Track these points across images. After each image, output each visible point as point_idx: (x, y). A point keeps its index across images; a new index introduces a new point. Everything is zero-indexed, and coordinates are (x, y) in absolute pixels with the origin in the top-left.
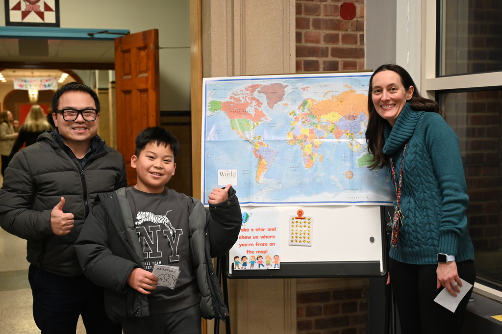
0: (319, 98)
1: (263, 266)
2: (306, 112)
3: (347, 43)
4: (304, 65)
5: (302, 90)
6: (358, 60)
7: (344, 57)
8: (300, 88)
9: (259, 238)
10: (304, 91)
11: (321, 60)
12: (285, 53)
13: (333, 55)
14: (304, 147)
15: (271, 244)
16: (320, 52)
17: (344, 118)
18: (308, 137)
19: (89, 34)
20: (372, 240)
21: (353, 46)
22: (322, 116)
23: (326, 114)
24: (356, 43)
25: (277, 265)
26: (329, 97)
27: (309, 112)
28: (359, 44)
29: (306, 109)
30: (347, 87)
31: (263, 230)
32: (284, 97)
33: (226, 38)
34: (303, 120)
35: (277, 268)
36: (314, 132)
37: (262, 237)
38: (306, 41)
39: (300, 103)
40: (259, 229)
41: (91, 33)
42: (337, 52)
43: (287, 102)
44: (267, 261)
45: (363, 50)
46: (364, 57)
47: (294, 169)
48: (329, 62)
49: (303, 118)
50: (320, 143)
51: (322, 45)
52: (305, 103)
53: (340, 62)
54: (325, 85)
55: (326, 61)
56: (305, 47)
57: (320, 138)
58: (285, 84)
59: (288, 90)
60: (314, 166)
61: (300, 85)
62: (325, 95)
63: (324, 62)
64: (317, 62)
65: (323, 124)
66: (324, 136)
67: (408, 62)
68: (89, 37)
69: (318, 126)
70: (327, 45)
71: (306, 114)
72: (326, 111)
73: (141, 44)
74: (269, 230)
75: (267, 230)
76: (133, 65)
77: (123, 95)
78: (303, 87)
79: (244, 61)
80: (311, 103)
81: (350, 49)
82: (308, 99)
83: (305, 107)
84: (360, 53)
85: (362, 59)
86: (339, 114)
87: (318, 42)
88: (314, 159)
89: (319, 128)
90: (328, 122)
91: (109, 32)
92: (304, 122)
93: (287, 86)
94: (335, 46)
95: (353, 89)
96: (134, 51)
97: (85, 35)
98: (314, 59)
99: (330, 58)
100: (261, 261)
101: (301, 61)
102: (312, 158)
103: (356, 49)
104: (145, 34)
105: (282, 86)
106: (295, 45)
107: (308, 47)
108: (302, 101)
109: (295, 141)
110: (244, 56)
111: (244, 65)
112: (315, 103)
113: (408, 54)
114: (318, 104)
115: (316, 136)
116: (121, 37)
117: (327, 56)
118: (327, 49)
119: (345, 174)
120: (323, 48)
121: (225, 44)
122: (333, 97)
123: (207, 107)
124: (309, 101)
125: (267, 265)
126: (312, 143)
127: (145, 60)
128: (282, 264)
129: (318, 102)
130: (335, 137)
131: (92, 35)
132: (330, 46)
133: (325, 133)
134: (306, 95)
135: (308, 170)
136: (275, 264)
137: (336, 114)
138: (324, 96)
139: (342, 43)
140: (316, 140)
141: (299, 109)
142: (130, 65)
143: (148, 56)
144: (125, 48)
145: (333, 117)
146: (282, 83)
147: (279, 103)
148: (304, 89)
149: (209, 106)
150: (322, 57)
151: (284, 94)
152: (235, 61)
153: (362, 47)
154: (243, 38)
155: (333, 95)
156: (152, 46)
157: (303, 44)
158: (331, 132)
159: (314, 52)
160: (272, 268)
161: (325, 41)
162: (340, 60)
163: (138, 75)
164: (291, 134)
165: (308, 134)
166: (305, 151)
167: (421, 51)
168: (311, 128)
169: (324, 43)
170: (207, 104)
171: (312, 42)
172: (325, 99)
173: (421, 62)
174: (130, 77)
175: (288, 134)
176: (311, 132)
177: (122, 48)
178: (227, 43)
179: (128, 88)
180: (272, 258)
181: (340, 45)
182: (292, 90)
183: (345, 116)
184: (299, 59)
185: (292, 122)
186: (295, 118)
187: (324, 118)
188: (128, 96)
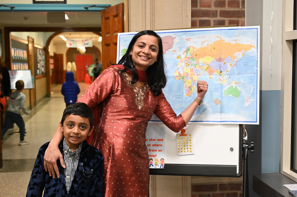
0: (198, 46)
1: (153, 166)
2: (188, 56)
3: (231, 7)
4: (199, 23)
5: (186, 40)
6: (240, 19)
7: (229, 17)
8: (185, 39)
9: (152, 145)
10: (187, 41)
11: (212, 19)
12: (183, 14)
13: (221, 16)
14: (186, 81)
15: (159, 151)
16: (211, 14)
17: (215, 60)
18: (189, 74)
19: (85, 8)
20: (232, 149)
21: (237, 9)
22: (200, 59)
23: (203, 57)
24: (239, 7)
25: (162, 166)
26: (205, 45)
27: (191, 56)
28: (241, 7)
29: (189, 54)
30: (219, 37)
31: (154, 140)
32: (174, 45)
33: (141, 5)
34: (186, 62)
35: (162, 168)
36: (194, 70)
37: (153, 145)
38: (201, 6)
39: (184, 50)
40: (152, 139)
41: (86, 7)
42: (224, 14)
43: (175, 49)
44: (155, 163)
45: (244, 12)
46: (245, 17)
47: (178, 97)
48: (218, 20)
49: (186, 60)
50: (198, 78)
51: (213, 8)
52: (188, 50)
53: (226, 21)
54: (203, 37)
55: (216, 20)
56: (200, 11)
57: (197, 75)
58: (174, 36)
59: (176, 41)
60: (192, 95)
61: (185, 37)
62: (202, 43)
63: (214, 21)
64: (209, 21)
65: (200, 65)
66: (201, 74)
67: (272, 19)
68: (85, 9)
69: (197, 66)
70: (216, 9)
71: (188, 58)
72: (203, 55)
73: (115, 13)
74: (159, 140)
75: (157, 140)
76: (111, 27)
77: (106, 47)
78: (186, 38)
79: (153, 21)
80: (192, 50)
81: (234, 11)
82: (190, 47)
83: (188, 53)
84: (241, 14)
85: (244, 18)
86: (212, 57)
87: (209, 6)
88: (192, 90)
89: (197, 68)
90: (204, 63)
91: (96, 6)
92: (187, 64)
93: (175, 38)
94: (223, 9)
95: (223, 39)
96: (111, 18)
97: (83, 9)
98: (207, 18)
99: (219, 18)
100: (152, 162)
101: (197, 20)
102: (191, 89)
103: (239, 12)
104: (117, 7)
105: (172, 38)
106: (191, 9)
107: (202, 11)
108: (186, 48)
109: (179, 77)
110: (153, 17)
111: (154, 24)
112: (195, 50)
113: (272, 13)
114: (197, 50)
115: (195, 73)
116: (104, 9)
117: (216, 17)
118: (216, 11)
119: (214, 101)
120: (213, 11)
121: (141, 9)
122: (208, 45)
123: (120, 53)
124: (191, 48)
125: (156, 165)
126: (192, 78)
127: (117, 23)
128: (166, 165)
129: (197, 48)
130: (208, 74)
131: (87, 8)
132: (219, 9)
133: (202, 71)
134: (188, 44)
135: (188, 97)
136: (161, 165)
137: (210, 57)
138: (202, 45)
139: (228, 7)
140: (195, 76)
141: (184, 54)
142: (109, 27)
143: (119, 20)
144: (107, 16)
145: (208, 60)
146: (172, 36)
147: (169, 50)
148: (187, 40)
149: (121, 53)
150: (213, 17)
151: (173, 44)
152: (147, 21)
153: (243, 9)
154: (152, 4)
155: (208, 44)
156: (121, 14)
157: (199, 8)
158: (206, 70)
159: (206, 14)
160: (159, 168)
161: (215, 6)
162: (226, 19)
163: (114, 33)
164: (177, 72)
165: (189, 72)
166: (187, 84)
167: (283, 11)
168: (192, 68)
169: (214, 7)
170: (120, 51)
171: (205, 6)
172: (202, 47)
173: (283, 19)
174: (109, 35)
175: (176, 72)
176: (192, 70)
177: (105, 16)
178: (142, 8)
179: (108, 43)
180: (159, 160)
181: (227, 8)
182: (179, 41)
183: (216, 59)
184: (194, 19)
185: (178, 63)
186: (181, 61)
187: (201, 60)
188: (108, 48)
